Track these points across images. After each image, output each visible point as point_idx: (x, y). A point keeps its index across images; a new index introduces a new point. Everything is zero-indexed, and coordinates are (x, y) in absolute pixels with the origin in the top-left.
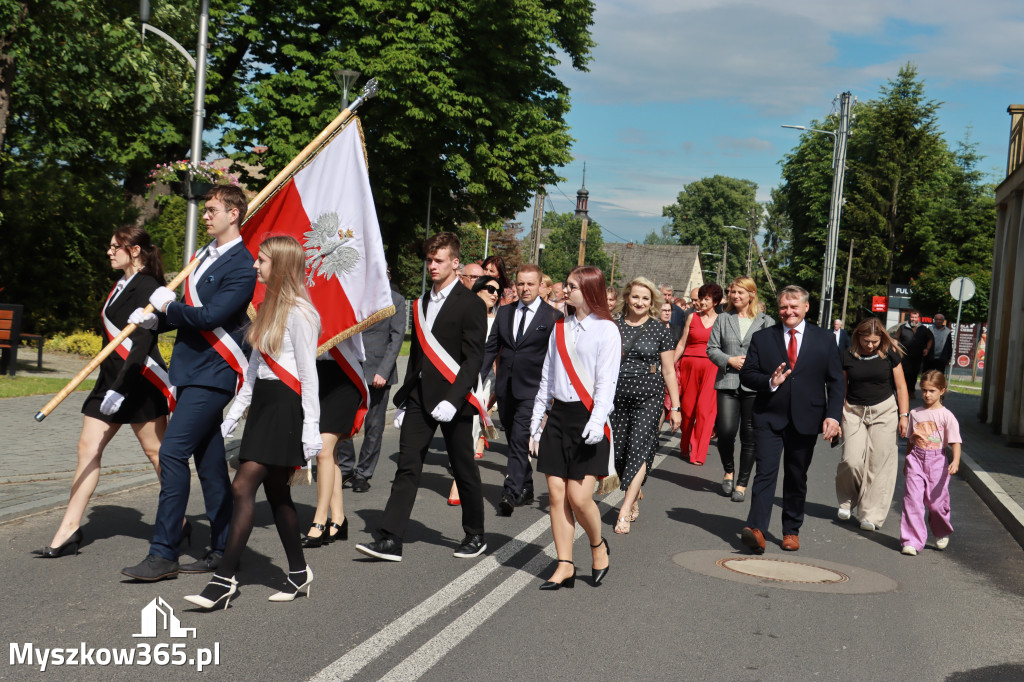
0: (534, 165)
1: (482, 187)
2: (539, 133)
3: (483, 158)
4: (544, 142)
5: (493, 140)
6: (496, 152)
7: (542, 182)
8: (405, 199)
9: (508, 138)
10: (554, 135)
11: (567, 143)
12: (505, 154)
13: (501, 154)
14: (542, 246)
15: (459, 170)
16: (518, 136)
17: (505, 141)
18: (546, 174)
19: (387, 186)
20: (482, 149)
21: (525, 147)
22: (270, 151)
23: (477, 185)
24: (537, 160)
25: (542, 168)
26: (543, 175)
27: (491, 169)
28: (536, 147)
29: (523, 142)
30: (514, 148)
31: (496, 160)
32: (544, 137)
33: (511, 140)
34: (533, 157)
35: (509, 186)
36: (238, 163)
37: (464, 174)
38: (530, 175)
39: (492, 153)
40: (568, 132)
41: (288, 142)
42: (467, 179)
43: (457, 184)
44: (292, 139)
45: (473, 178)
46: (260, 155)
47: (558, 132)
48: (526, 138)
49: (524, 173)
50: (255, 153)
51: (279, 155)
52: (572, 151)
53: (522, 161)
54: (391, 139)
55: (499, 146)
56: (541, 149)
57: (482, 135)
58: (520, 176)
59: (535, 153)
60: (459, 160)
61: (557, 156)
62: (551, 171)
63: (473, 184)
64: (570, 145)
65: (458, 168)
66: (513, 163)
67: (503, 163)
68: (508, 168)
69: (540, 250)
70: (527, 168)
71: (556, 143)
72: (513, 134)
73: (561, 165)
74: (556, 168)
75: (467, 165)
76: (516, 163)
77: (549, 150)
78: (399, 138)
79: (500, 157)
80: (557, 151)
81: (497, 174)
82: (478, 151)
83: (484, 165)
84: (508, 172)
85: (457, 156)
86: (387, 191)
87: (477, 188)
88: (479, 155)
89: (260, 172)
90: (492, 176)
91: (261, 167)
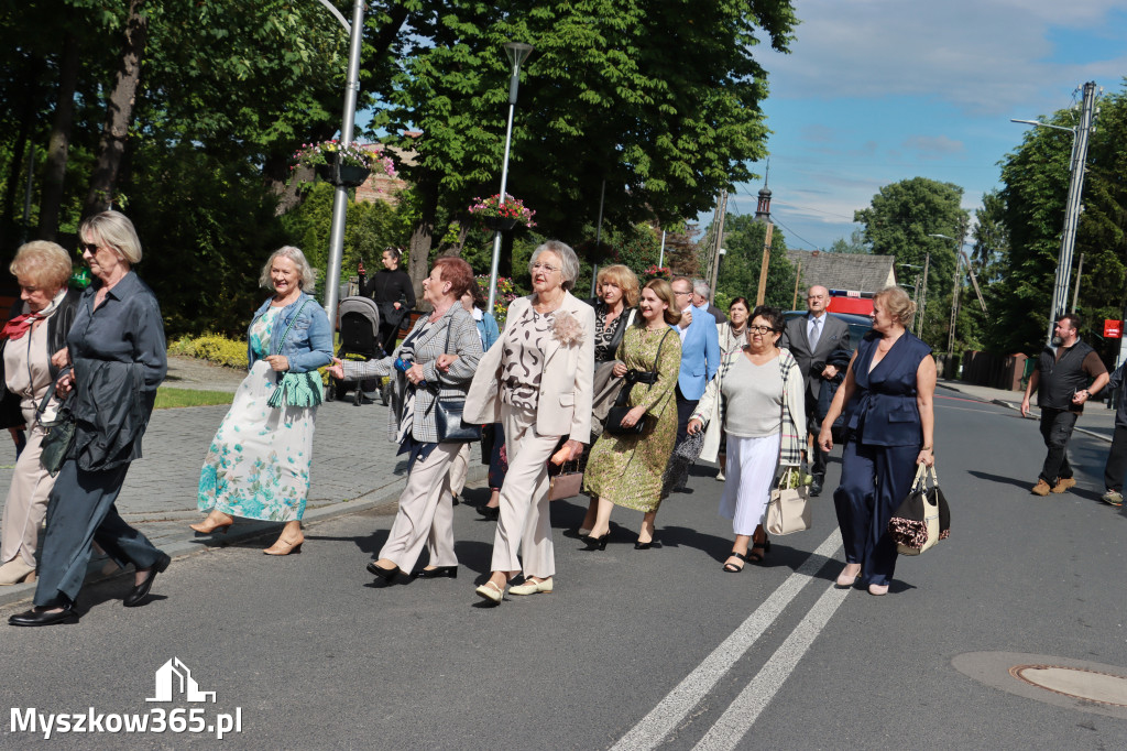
0: (724, 159)
1: (663, 184)
2: (732, 123)
3: (667, 151)
4: (737, 133)
5: (677, 129)
6: (681, 143)
7: (732, 179)
8: (575, 194)
9: (695, 128)
10: (749, 125)
11: (763, 135)
12: (692, 146)
13: (686, 146)
14: (723, 252)
15: (637, 163)
16: (707, 126)
17: (692, 132)
18: (737, 169)
19: (556, 178)
20: (664, 140)
21: (714, 139)
22: (427, 135)
23: (656, 182)
24: (728, 153)
25: (733, 163)
26: (733, 170)
27: (674, 164)
28: (727, 138)
29: (712, 133)
30: (702, 139)
31: (679, 153)
32: (737, 127)
33: (699, 131)
34: (724, 150)
35: (692, 182)
36: (390, 147)
37: (643, 168)
38: (718, 171)
39: (675, 144)
40: (764, 122)
41: (447, 125)
42: (646, 173)
43: (634, 178)
44: (452, 121)
45: (653, 173)
46: (415, 139)
47: (753, 122)
48: (715, 128)
49: (712, 168)
50: (410, 137)
51: (437, 140)
52: (769, 144)
53: (710, 155)
54: (561, 124)
55: (684, 137)
56: (732, 141)
57: (665, 123)
58: (708, 171)
59: (726, 146)
60: (638, 152)
61: (751, 149)
62: (742, 166)
63: (652, 180)
64: (766, 137)
65: (636, 161)
66: (699, 157)
67: (686, 156)
68: (693, 162)
69: (721, 256)
70: (716, 163)
71: (750, 135)
72: (701, 124)
73: (755, 160)
74: (748, 164)
75: (646, 158)
76: (703, 156)
77: (743, 142)
78: (570, 123)
79: (684, 150)
80: (751, 145)
81: (681, 169)
82: (659, 142)
83: (667, 157)
84: (694, 167)
85: (635, 148)
86: (556, 185)
87: (657, 185)
88: (660, 147)
89: (413, 159)
90: (674, 171)
91: (414, 153)
